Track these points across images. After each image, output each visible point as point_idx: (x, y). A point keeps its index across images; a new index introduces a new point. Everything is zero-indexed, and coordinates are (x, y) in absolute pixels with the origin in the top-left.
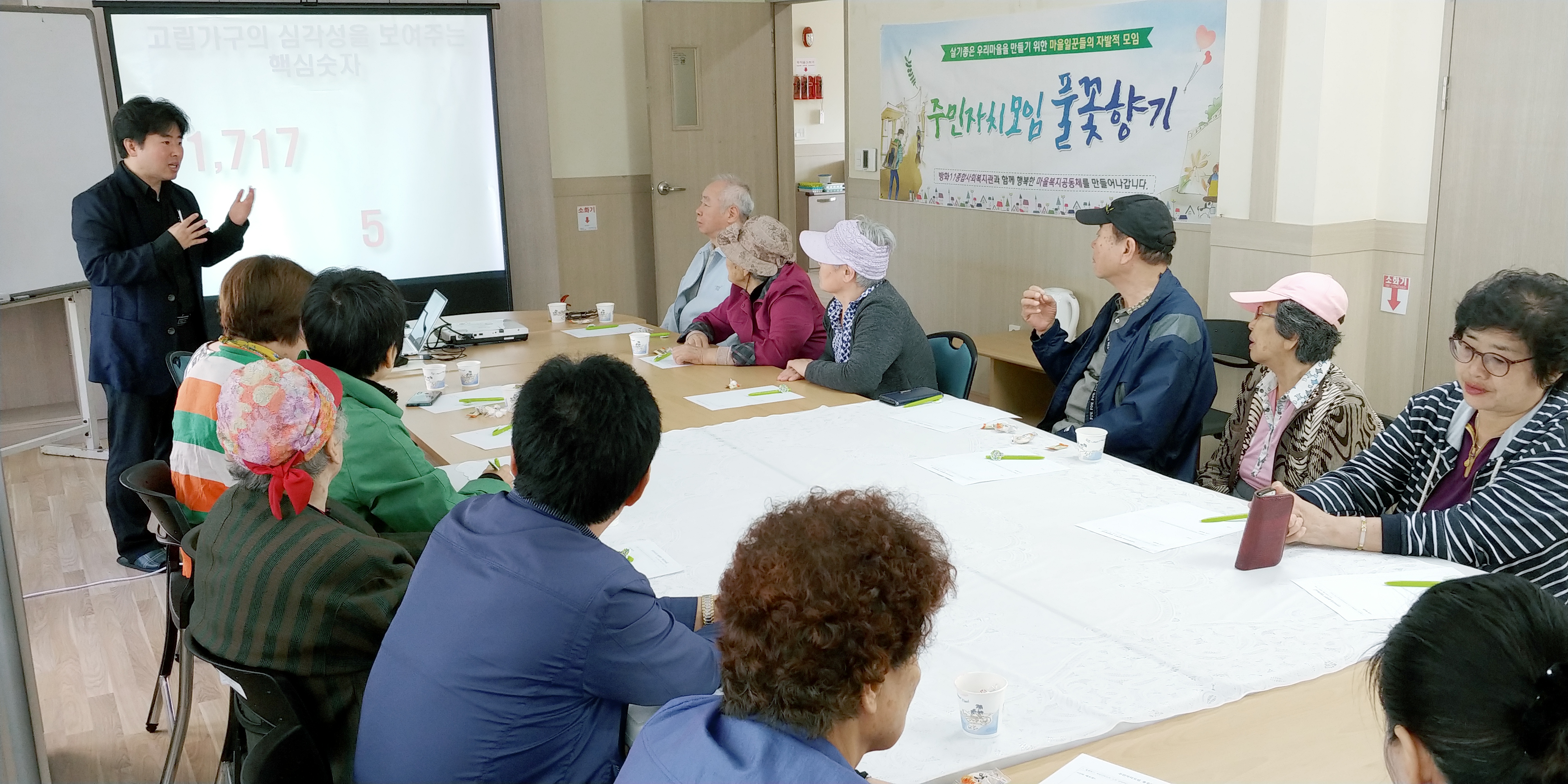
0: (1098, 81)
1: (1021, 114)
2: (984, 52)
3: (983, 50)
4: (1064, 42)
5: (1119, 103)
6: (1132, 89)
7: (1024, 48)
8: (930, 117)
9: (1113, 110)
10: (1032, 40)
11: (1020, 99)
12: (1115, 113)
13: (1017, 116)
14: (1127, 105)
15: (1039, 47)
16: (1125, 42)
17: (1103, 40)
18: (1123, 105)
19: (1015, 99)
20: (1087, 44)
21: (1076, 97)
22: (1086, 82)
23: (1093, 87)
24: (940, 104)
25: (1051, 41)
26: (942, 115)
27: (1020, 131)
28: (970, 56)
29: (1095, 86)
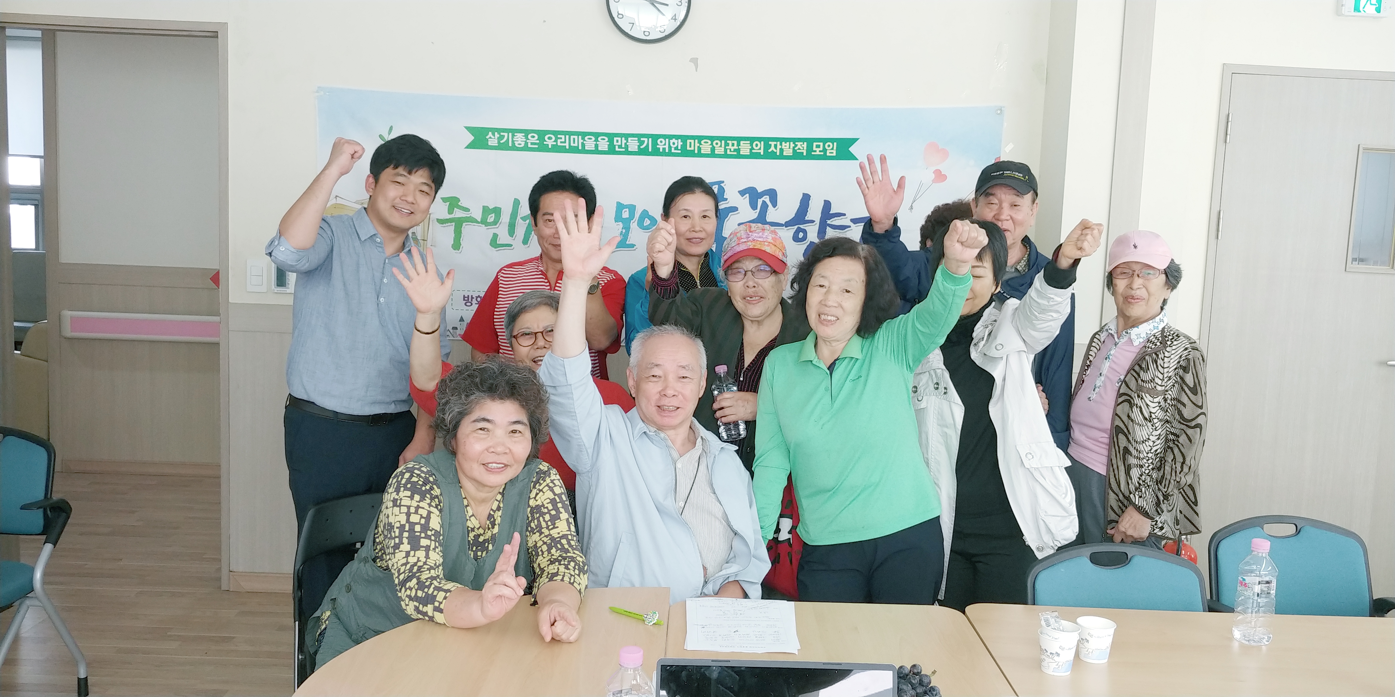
0: (772, 194)
1: (634, 225)
2: (559, 144)
3: (556, 141)
4: (712, 144)
5: (806, 218)
6: (827, 205)
7: (639, 146)
8: (443, 221)
9: (796, 227)
10: (655, 137)
11: (630, 207)
12: (799, 230)
13: (627, 228)
14: (818, 221)
15: (667, 147)
16: (815, 151)
17: (779, 147)
18: (813, 221)
19: (621, 206)
20: (752, 148)
21: (734, 209)
22: (750, 192)
23: (763, 199)
24: (465, 205)
25: (688, 141)
26: (470, 220)
27: (632, 246)
28: (530, 146)
29: (767, 199)
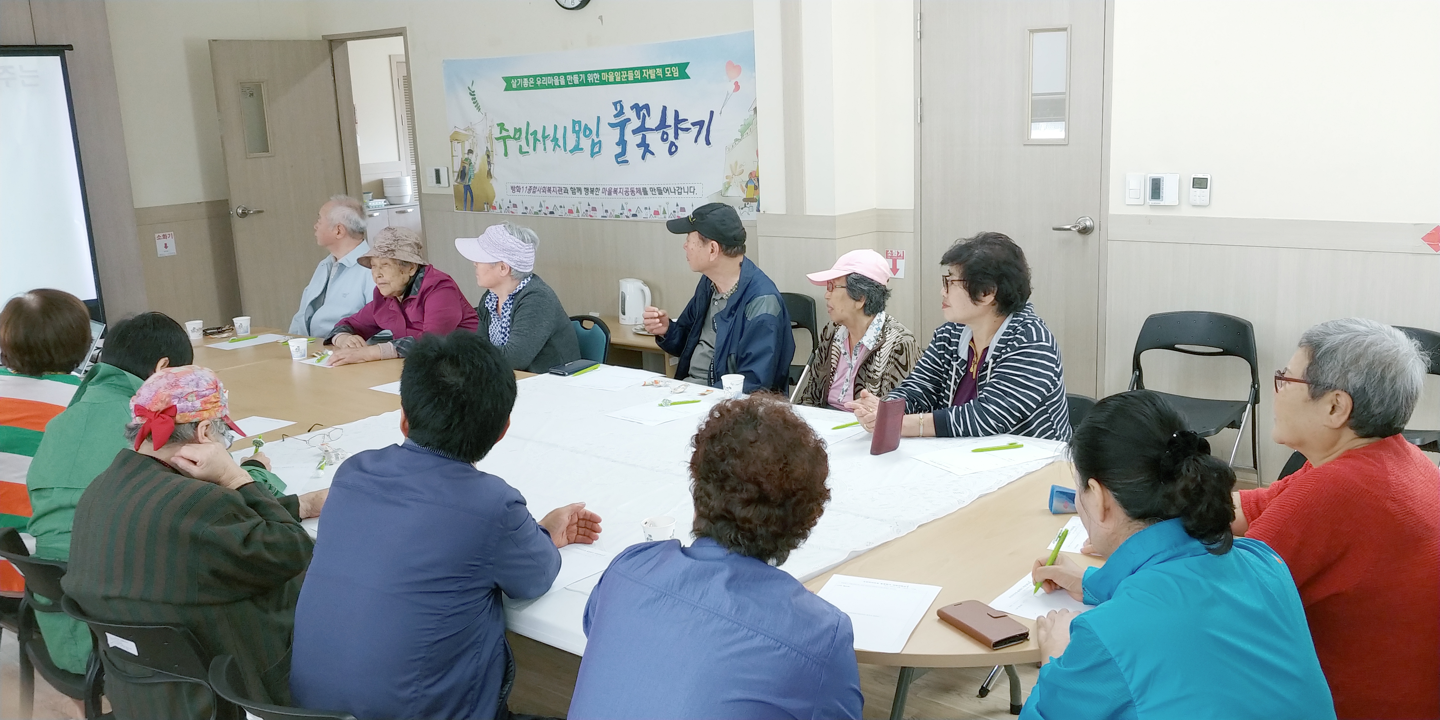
0: (647, 107)
1: (581, 135)
2: (543, 83)
3: (541, 81)
4: (614, 75)
5: (667, 124)
6: (676, 112)
7: (579, 80)
8: (497, 139)
9: (662, 131)
10: (586, 73)
11: (579, 122)
12: (664, 133)
13: (578, 137)
14: (673, 126)
15: (592, 79)
16: (667, 74)
17: (648, 73)
18: (670, 126)
19: (574, 122)
20: (634, 76)
21: (629, 120)
22: (636, 107)
23: (643, 111)
24: (506, 127)
25: (602, 74)
26: (509, 137)
27: (582, 149)
28: (530, 86)
29: (644, 111)
